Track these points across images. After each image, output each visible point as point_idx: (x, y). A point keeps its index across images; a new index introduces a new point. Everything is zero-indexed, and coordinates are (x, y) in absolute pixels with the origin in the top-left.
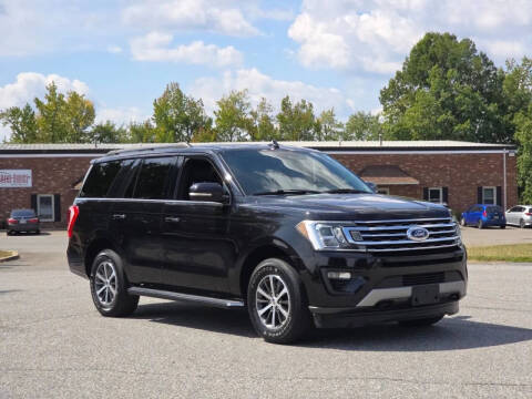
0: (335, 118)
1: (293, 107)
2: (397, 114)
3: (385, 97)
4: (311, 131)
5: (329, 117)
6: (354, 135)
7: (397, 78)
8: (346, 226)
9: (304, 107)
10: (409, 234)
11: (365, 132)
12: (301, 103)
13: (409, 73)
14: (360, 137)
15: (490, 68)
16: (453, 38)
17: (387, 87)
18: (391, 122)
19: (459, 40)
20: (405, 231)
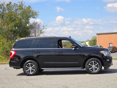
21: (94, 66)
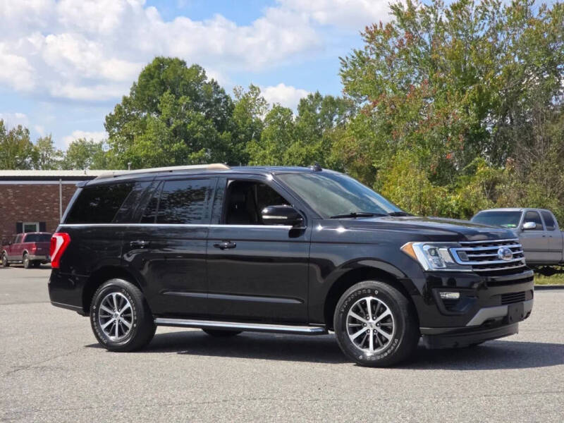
0: (54, 145)
1: (7, 133)
2: (123, 142)
3: (110, 123)
4: (28, 160)
5: (47, 143)
6: (75, 164)
7: (124, 104)
8: (453, 246)
9: (20, 133)
10: (499, 254)
11: (87, 161)
12: (17, 129)
13: (137, 98)
14: (81, 166)
15: (221, 95)
16: (183, 63)
17: (113, 113)
18: (116, 151)
19: (189, 66)
20: (496, 251)
21: (371, 325)
